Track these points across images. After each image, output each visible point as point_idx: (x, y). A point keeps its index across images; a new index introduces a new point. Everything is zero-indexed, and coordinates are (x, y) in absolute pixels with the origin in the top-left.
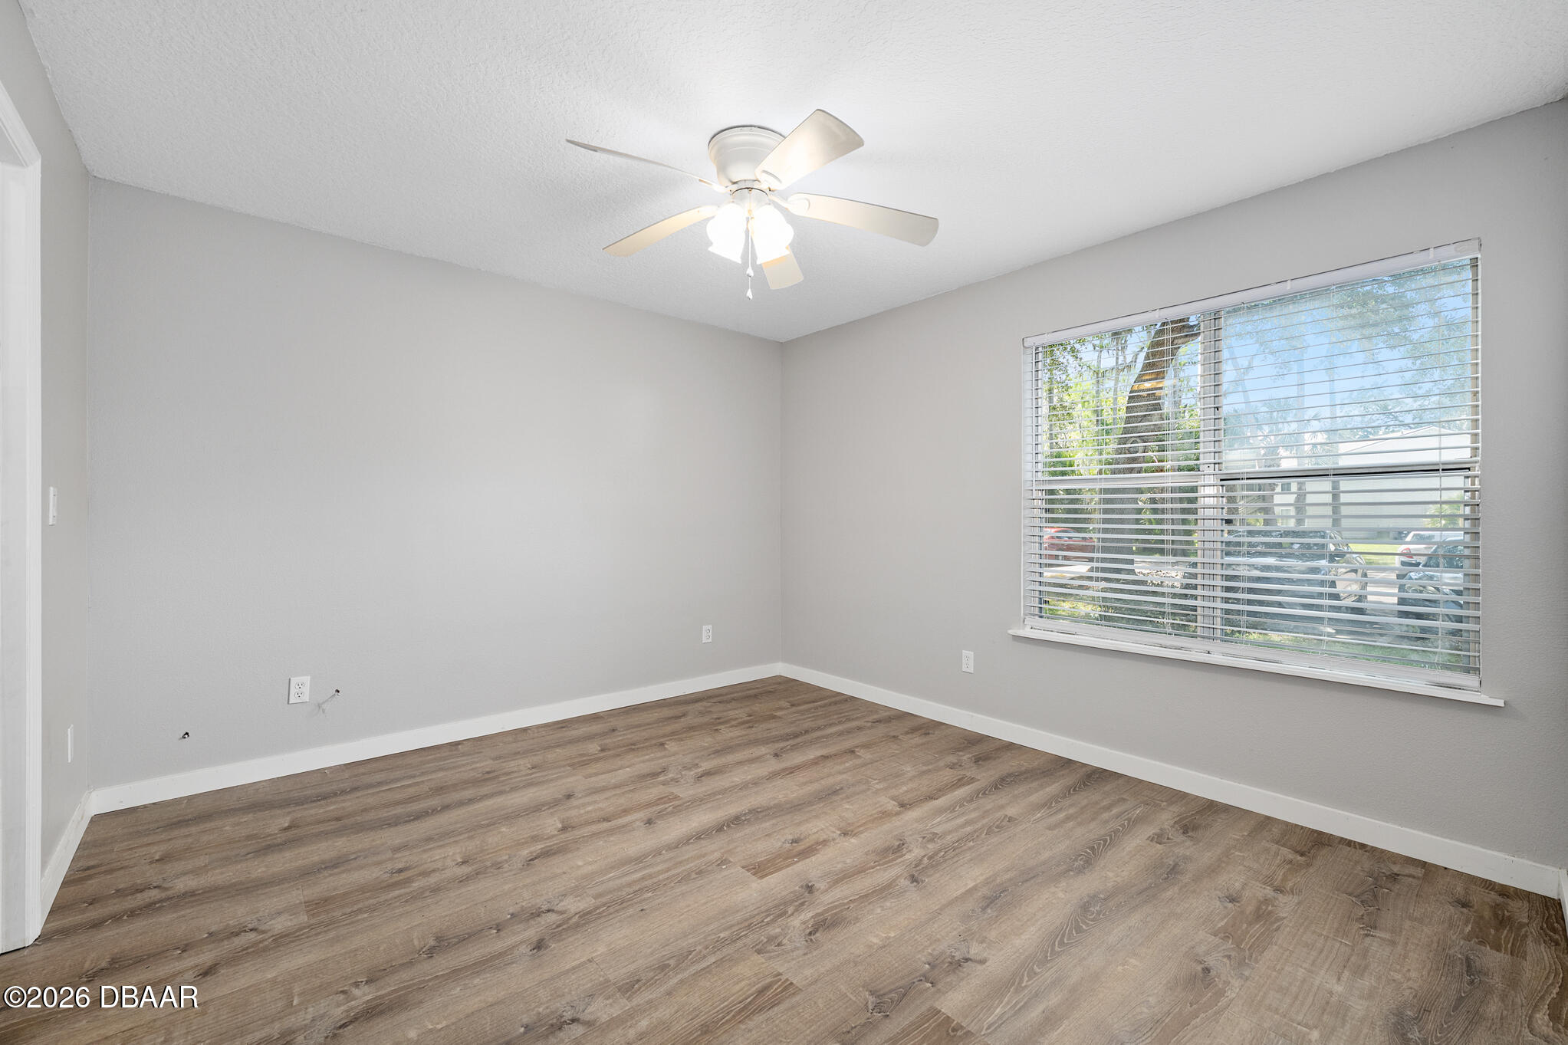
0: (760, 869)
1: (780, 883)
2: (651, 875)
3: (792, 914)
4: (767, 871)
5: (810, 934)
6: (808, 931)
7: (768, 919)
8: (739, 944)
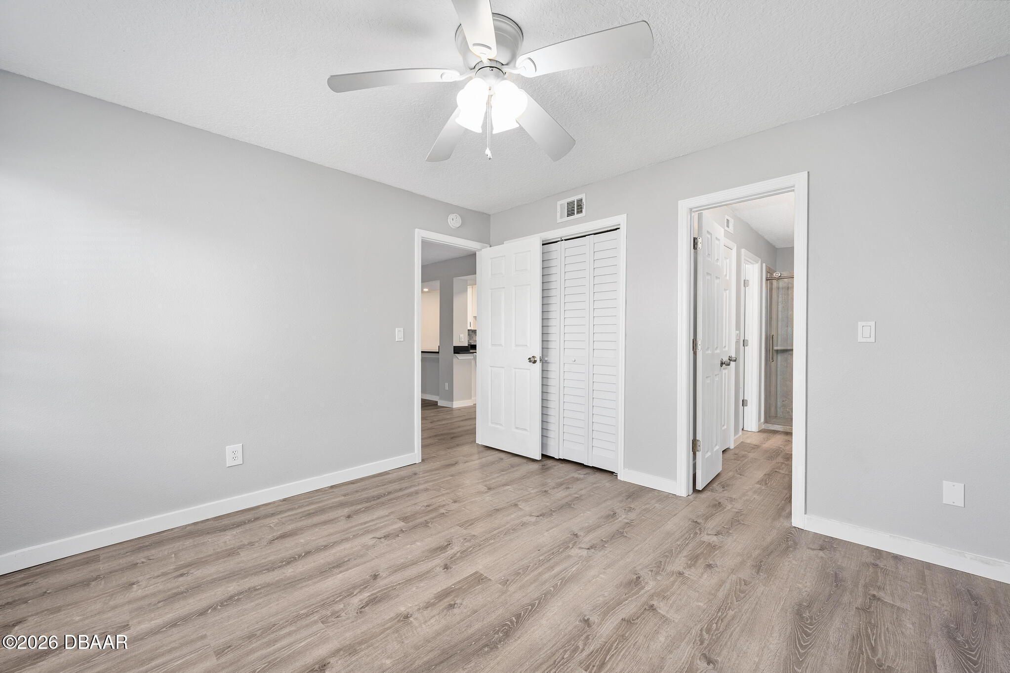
0: (479, 579)
1: (464, 570)
2: (549, 570)
3: (458, 552)
4: (473, 578)
5: (450, 544)
6: (450, 545)
7: (471, 549)
8: (484, 538)
